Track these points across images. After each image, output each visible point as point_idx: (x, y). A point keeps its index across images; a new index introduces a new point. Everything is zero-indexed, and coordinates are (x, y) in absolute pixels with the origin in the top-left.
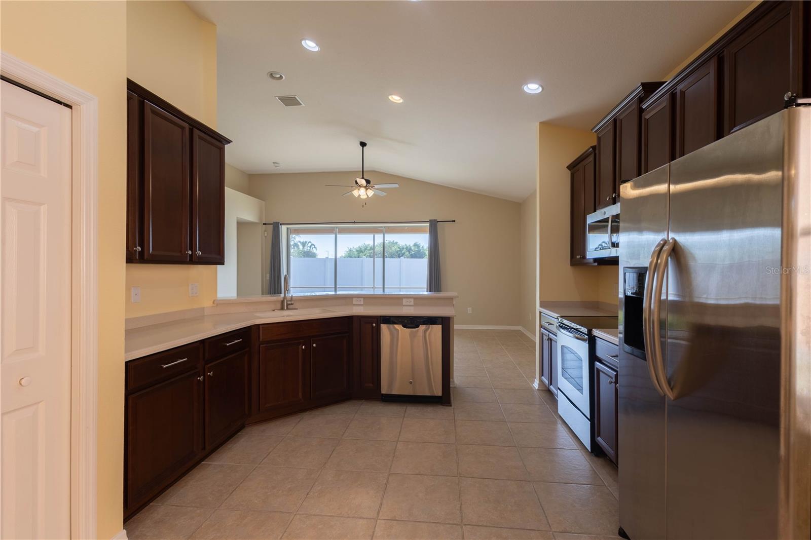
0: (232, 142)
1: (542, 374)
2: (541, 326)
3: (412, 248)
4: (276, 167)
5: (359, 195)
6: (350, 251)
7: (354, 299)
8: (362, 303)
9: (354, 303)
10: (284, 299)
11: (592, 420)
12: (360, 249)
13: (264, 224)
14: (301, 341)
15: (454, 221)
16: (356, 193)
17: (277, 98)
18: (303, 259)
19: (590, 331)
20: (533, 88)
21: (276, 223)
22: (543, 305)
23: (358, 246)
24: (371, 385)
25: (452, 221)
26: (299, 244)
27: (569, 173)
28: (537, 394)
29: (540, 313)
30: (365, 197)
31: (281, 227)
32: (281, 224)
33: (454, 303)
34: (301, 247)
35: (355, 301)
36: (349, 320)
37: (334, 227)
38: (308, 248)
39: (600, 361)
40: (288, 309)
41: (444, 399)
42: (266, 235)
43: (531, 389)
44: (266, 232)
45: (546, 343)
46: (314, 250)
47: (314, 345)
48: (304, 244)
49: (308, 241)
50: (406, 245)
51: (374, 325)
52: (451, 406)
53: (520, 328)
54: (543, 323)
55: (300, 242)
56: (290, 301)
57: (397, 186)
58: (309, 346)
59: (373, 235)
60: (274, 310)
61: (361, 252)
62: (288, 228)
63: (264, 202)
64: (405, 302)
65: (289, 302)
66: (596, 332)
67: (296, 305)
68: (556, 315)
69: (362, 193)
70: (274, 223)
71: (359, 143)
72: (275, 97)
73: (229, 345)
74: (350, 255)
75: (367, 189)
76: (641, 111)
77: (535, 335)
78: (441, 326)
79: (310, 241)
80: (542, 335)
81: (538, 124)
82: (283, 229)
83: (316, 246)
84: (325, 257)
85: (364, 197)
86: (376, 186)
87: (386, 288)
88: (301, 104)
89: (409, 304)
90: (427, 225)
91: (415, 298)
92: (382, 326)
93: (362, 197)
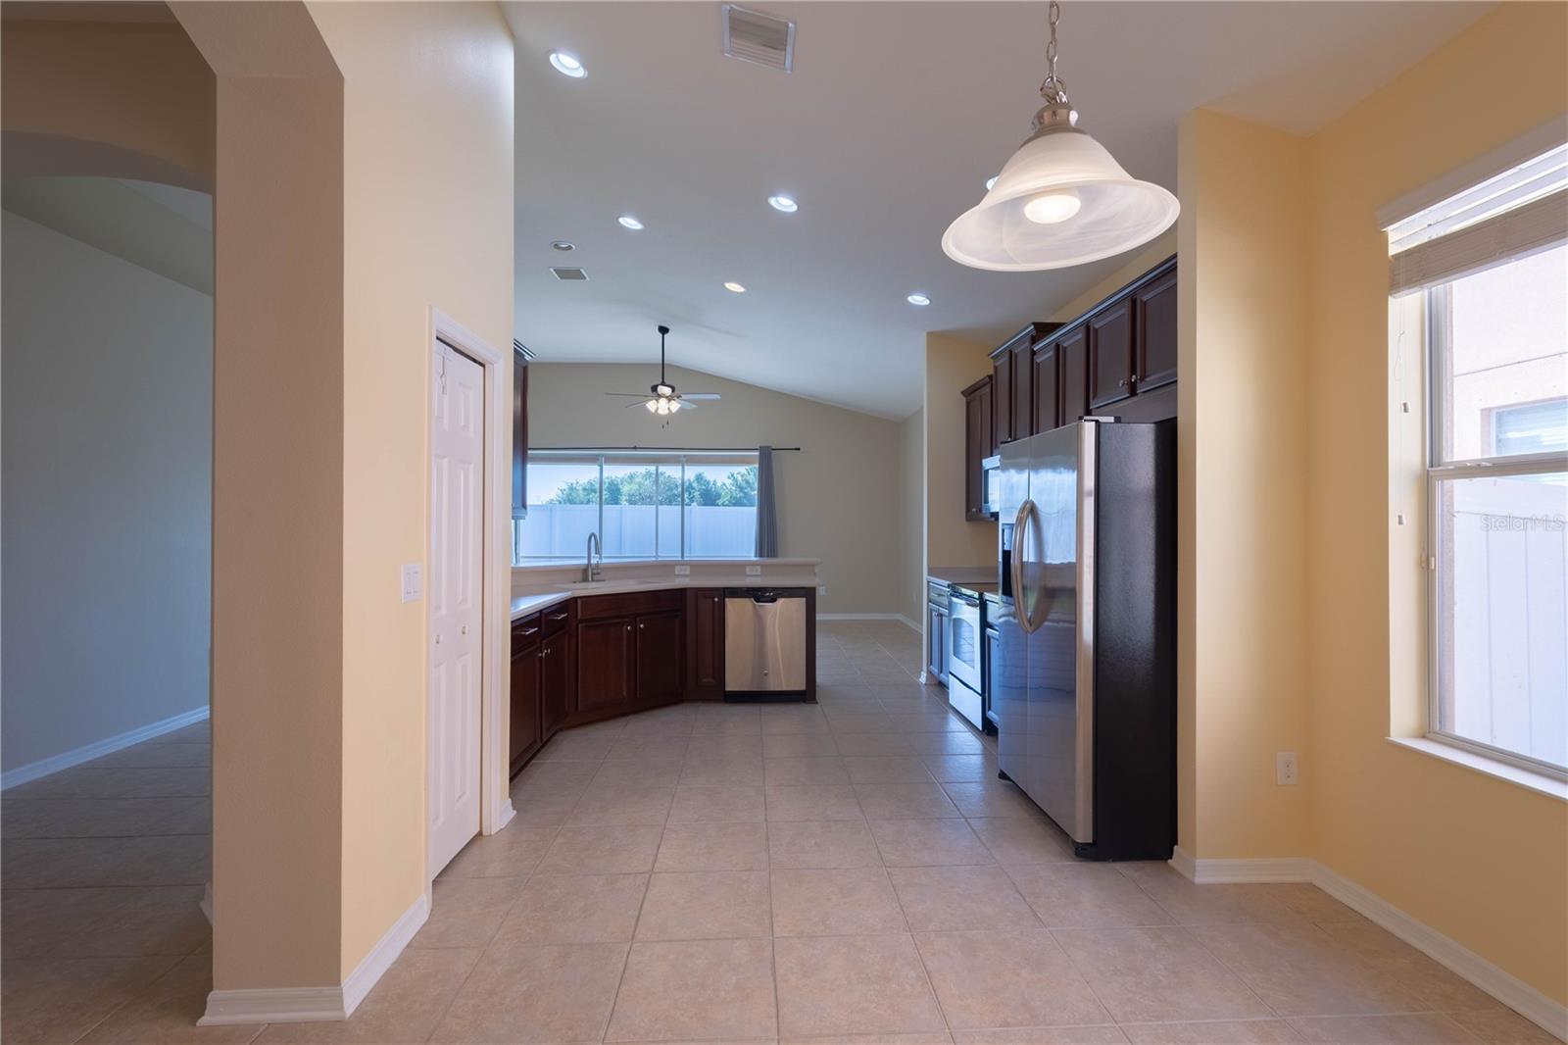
1: (930, 662)
2: (929, 601)
5: (658, 409)
7: (677, 567)
8: (688, 573)
9: (677, 573)
10: (588, 566)
11: (982, 694)
14: (622, 619)
15: (798, 449)
16: (651, 405)
17: (552, 270)
19: (981, 595)
20: (919, 300)
22: (931, 572)
24: (711, 680)
25: (796, 449)
27: (964, 399)
28: (923, 689)
29: (928, 582)
30: (667, 412)
33: (816, 571)
35: (677, 571)
36: (682, 593)
37: (598, 455)
39: (991, 627)
40: (593, 580)
41: (807, 695)
43: (919, 685)
45: (935, 619)
47: (641, 626)
51: (716, 599)
52: (817, 703)
53: (898, 616)
54: (934, 595)
56: (596, 569)
57: (717, 397)
58: (635, 627)
64: (748, 570)
65: (595, 571)
66: (988, 596)
67: (603, 575)
68: (946, 583)
69: (662, 406)
71: (657, 328)
72: (549, 268)
75: (671, 401)
76: (1033, 353)
77: (921, 624)
78: (804, 599)
80: (930, 611)
81: (925, 334)
85: (664, 411)
86: (684, 397)
88: (585, 278)
89: (754, 573)
90: (757, 453)
91: (762, 566)
92: (727, 600)
93: (660, 412)
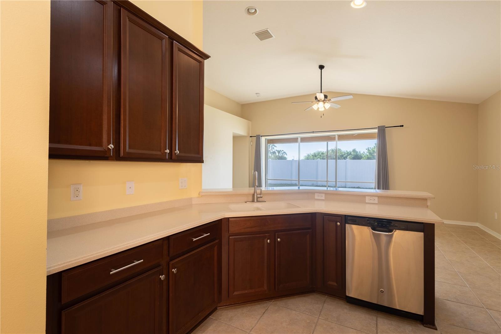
0: (210, 57)
3: (352, 153)
4: (258, 96)
5: (318, 108)
6: (308, 155)
7: (316, 194)
8: (324, 198)
9: (316, 197)
10: (255, 192)
12: (315, 154)
13: (250, 137)
14: (266, 234)
15: (403, 126)
16: (315, 107)
18: (278, 160)
21: (258, 135)
23: (313, 152)
25: (401, 126)
26: (276, 152)
30: (323, 109)
31: (262, 139)
32: (261, 136)
34: (277, 154)
35: (316, 196)
36: (313, 216)
37: (298, 137)
38: (282, 154)
40: (258, 201)
42: (252, 144)
44: (252, 142)
46: (285, 156)
47: (279, 239)
48: (279, 152)
49: (281, 150)
50: (347, 151)
51: (339, 224)
52: (436, 329)
53: (477, 225)
55: (277, 150)
56: (260, 194)
57: (351, 97)
58: (274, 240)
59: (326, 142)
60: (246, 202)
61: (316, 156)
62: (266, 139)
63: (251, 122)
64: (367, 199)
65: (258, 196)
67: (264, 198)
69: (320, 107)
70: (257, 135)
71: (318, 66)
72: (253, 33)
73: (195, 241)
74: (308, 158)
75: (325, 103)
78: (421, 233)
79: (283, 150)
82: (263, 140)
83: (287, 153)
84: (291, 160)
85: (321, 109)
86: (332, 100)
87: (338, 182)
88: (272, 37)
89: (372, 202)
90: (376, 131)
91: (380, 197)
92: (347, 225)
93: (320, 110)
